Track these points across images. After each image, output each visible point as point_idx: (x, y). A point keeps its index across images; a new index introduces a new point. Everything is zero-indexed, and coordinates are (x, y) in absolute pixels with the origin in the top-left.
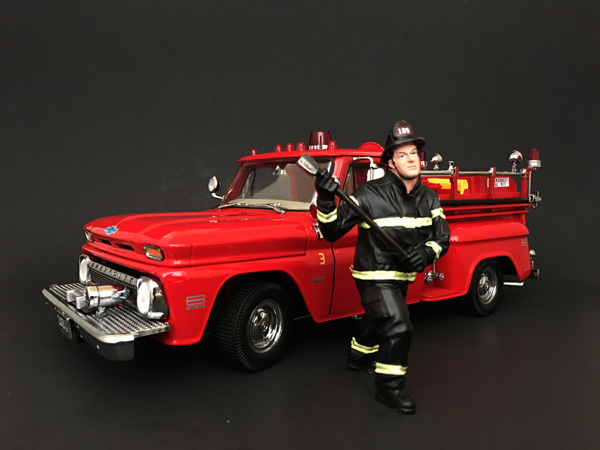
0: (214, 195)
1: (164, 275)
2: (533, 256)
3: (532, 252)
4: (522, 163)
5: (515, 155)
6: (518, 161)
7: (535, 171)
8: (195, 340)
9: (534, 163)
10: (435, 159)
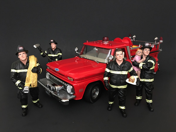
0: (77, 52)
1: (74, 85)
2: (159, 65)
3: (158, 64)
4: (158, 41)
5: (156, 39)
6: (156, 40)
7: (161, 43)
8: (81, 98)
9: (161, 41)
10: (134, 37)
